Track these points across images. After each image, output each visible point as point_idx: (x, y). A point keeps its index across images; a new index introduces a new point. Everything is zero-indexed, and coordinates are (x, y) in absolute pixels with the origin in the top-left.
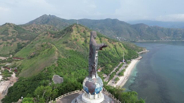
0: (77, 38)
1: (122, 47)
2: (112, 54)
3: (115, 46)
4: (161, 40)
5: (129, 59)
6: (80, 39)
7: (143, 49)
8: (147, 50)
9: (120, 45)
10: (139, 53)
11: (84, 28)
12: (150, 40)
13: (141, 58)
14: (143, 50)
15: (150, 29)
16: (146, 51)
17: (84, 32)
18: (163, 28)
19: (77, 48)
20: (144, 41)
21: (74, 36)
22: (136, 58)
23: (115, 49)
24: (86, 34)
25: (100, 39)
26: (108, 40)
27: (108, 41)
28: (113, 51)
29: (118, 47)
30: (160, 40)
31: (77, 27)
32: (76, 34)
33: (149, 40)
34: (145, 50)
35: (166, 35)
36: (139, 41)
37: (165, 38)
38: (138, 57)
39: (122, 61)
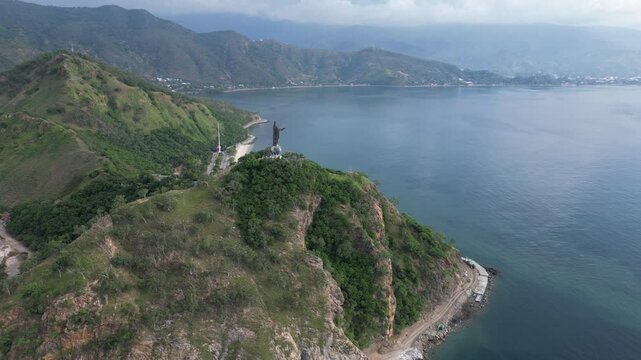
0: (87, 96)
1: (207, 115)
2: (188, 135)
3: (192, 114)
4: (289, 84)
5: (230, 144)
6: (94, 97)
7: (253, 117)
8: (263, 118)
9: (203, 111)
10: (245, 127)
11: (95, 64)
12: (261, 84)
13: (254, 140)
14: (251, 120)
15: (255, 51)
16: (260, 120)
17: (98, 77)
18: (290, 49)
19: (100, 126)
20: (243, 88)
21: (77, 90)
22: (243, 140)
23: (193, 122)
24: (105, 83)
25: (150, 97)
26: (169, 97)
27: (173, 101)
28: (190, 128)
29: (199, 116)
30: (286, 85)
31: (77, 63)
32: (81, 83)
33: (257, 85)
34: (256, 118)
35: (300, 69)
36: (231, 89)
37: (298, 78)
38: (247, 137)
39: (216, 150)
